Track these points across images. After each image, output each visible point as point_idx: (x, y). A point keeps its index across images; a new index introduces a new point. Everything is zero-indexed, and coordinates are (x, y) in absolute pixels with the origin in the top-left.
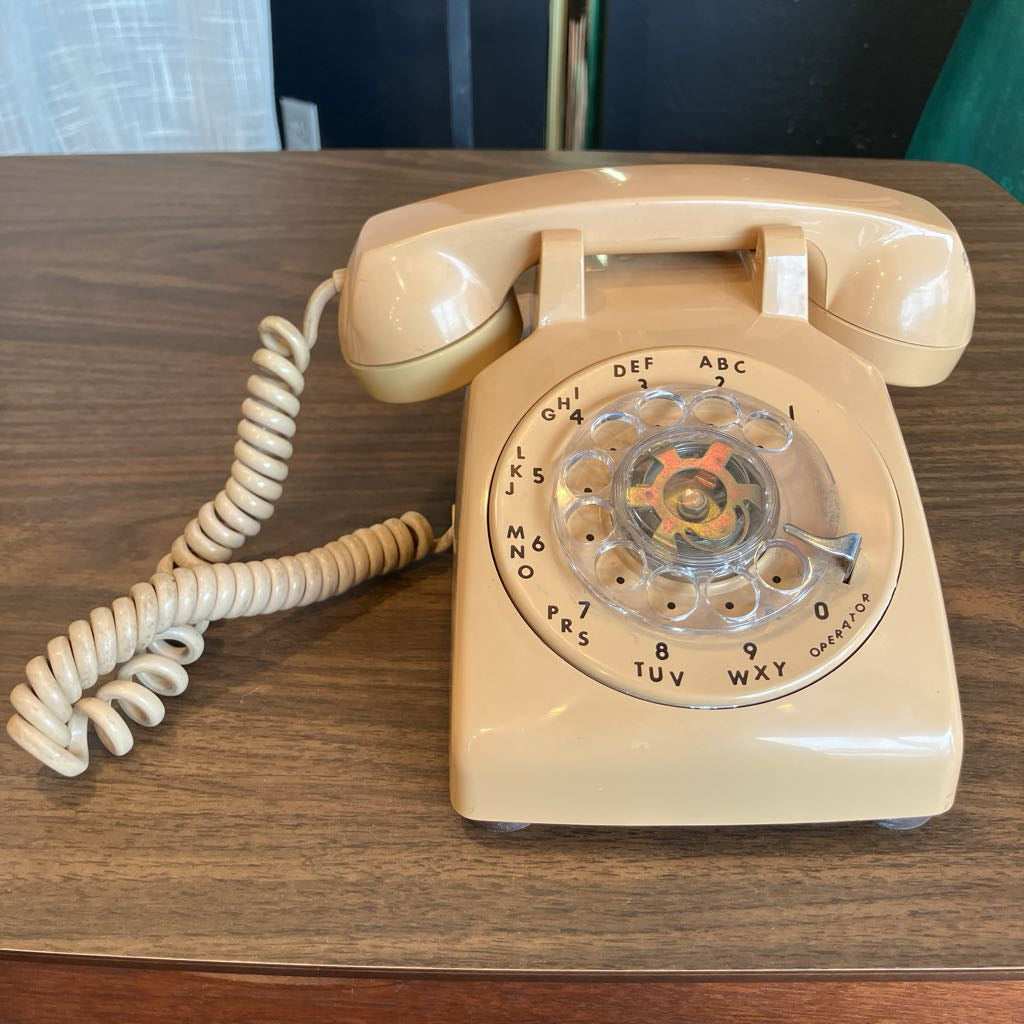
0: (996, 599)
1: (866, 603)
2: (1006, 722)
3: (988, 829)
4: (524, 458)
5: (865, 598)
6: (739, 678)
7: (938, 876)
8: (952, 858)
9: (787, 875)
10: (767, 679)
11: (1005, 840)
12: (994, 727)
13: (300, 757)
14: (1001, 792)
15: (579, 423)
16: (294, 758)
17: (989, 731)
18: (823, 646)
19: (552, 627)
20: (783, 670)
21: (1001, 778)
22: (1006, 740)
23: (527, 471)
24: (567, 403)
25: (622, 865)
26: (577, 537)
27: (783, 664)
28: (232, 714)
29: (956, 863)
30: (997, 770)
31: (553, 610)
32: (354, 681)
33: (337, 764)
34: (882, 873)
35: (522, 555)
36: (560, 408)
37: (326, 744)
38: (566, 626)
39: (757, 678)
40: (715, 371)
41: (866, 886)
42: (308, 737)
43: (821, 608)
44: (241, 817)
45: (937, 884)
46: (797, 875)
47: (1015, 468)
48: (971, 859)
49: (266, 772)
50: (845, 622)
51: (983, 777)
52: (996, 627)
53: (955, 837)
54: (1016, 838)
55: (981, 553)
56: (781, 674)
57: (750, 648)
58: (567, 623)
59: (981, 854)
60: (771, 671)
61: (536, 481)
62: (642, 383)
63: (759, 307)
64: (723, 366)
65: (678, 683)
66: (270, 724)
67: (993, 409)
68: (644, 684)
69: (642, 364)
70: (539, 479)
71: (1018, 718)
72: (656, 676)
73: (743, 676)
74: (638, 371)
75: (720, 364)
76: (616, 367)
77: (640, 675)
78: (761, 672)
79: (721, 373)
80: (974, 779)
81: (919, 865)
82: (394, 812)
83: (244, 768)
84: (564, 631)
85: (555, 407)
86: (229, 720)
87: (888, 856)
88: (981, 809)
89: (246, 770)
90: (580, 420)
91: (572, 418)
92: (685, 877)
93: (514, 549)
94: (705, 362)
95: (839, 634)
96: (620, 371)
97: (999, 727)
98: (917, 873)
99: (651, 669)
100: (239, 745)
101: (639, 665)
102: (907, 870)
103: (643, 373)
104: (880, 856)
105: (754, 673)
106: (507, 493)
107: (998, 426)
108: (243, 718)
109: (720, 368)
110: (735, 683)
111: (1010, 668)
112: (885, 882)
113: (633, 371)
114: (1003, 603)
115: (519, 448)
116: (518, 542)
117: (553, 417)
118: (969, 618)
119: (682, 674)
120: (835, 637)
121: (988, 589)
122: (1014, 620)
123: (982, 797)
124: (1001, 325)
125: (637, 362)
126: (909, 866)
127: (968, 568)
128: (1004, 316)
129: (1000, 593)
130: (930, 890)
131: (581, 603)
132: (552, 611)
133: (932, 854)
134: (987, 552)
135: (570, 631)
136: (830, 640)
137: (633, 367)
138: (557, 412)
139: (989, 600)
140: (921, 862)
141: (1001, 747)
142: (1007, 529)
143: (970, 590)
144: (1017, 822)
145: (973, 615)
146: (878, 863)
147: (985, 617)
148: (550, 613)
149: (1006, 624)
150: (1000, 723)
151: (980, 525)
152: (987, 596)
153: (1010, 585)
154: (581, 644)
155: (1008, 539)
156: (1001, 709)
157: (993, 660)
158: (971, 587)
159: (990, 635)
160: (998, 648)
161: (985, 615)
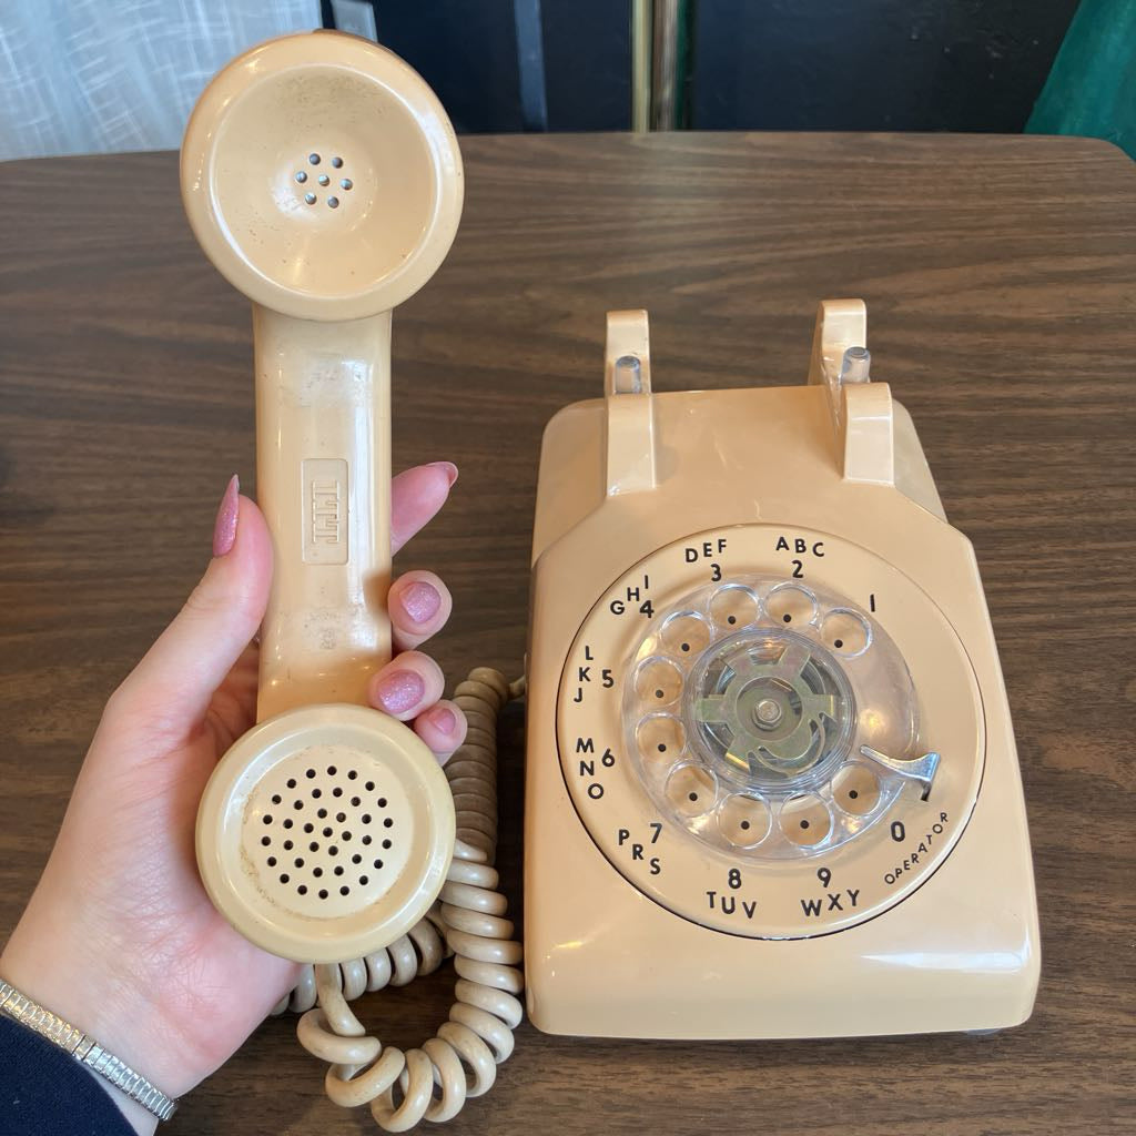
0: (1095, 747)
1: (943, 824)
2: (1095, 904)
3: (1068, 1033)
4: (592, 659)
5: (943, 818)
6: (812, 908)
7: (1013, 1090)
8: (1029, 1069)
9: (861, 1088)
10: (840, 908)
11: (1085, 1047)
12: (1081, 909)
14: (1085, 989)
15: (650, 617)
17: (1076, 914)
18: (899, 872)
19: (623, 854)
20: (857, 899)
21: (1085, 972)
22: (1092, 924)
23: (595, 674)
24: (637, 594)
26: (648, 749)
27: (857, 892)
29: (1033, 1075)
30: (1082, 962)
31: (624, 834)
34: (956, 1086)
35: (591, 772)
36: (629, 599)
38: (637, 852)
39: (831, 908)
40: (792, 554)
41: (940, 1102)
43: (898, 828)
45: (1010, 1100)
46: (871, 1088)
47: (1129, 574)
48: (1049, 1070)
50: (922, 845)
51: (1066, 971)
52: (1093, 783)
54: (1095, 1045)
55: (1084, 687)
56: (854, 904)
57: (824, 875)
58: (638, 849)
59: (1059, 1065)
60: (845, 900)
61: (605, 685)
62: (715, 569)
63: (841, 471)
64: (801, 549)
65: (750, 914)
67: (1111, 493)
68: (717, 917)
69: (715, 547)
70: (608, 682)
71: (1107, 899)
72: (729, 907)
73: (816, 906)
74: (710, 556)
75: (797, 546)
76: (688, 551)
77: (712, 906)
78: (835, 902)
79: (799, 557)
80: (1056, 974)
81: (995, 1077)
84: (635, 858)
85: (624, 598)
87: (965, 1067)
88: (1062, 1010)
90: (650, 612)
91: (642, 611)
92: (759, 1091)
93: (583, 765)
94: (782, 544)
95: (915, 858)
96: (692, 555)
97: (1086, 910)
98: (991, 1087)
99: (723, 899)
101: (712, 894)
102: (983, 1083)
103: (716, 557)
104: (954, 1067)
105: (827, 902)
106: (576, 700)
109: (798, 551)
110: (808, 913)
111: (1104, 837)
112: (959, 1097)
113: (706, 555)
114: (1103, 753)
115: (587, 648)
116: (587, 757)
117: (623, 609)
118: (1066, 772)
119: (754, 904)
120: (910, 862)
121: (1087, 734)
122: (1112, 775)
123: (1063, 996)
124: (1125, 375)
125: (710, 544)
126: (985, 1078)
127: (1068, 708)
129: (1100, 740)
130: (1005, 1107)
131: (653, 825)
132: (623, 835)
133: (1009, 1064)
134: (1091, 686)
135: (641, 858)
136: (906, 865)
137: (706, 550)
138: (626, 604)
139: (1089, 748)
140: (997, 1073)
141: (1087, 934)
142: (1114, 656)
143: (1069, 736)
144: (1098, 1025)
145: (1070, 768)
146: (953, 1075)
147: (1082, 771)
148: (621, 838)
149: (1104, 780)
150: (1088, 904)
151: (1085, 650)
152: (1086, 744)
153: (1111, 730)
154: (653, 873)
155: (1114, 670)
156: (1091, 888)
157: (1087, 825)
158: (1070, 733)
159: (1086, 794)
160: (1094, 810)
161: (1083, 768)
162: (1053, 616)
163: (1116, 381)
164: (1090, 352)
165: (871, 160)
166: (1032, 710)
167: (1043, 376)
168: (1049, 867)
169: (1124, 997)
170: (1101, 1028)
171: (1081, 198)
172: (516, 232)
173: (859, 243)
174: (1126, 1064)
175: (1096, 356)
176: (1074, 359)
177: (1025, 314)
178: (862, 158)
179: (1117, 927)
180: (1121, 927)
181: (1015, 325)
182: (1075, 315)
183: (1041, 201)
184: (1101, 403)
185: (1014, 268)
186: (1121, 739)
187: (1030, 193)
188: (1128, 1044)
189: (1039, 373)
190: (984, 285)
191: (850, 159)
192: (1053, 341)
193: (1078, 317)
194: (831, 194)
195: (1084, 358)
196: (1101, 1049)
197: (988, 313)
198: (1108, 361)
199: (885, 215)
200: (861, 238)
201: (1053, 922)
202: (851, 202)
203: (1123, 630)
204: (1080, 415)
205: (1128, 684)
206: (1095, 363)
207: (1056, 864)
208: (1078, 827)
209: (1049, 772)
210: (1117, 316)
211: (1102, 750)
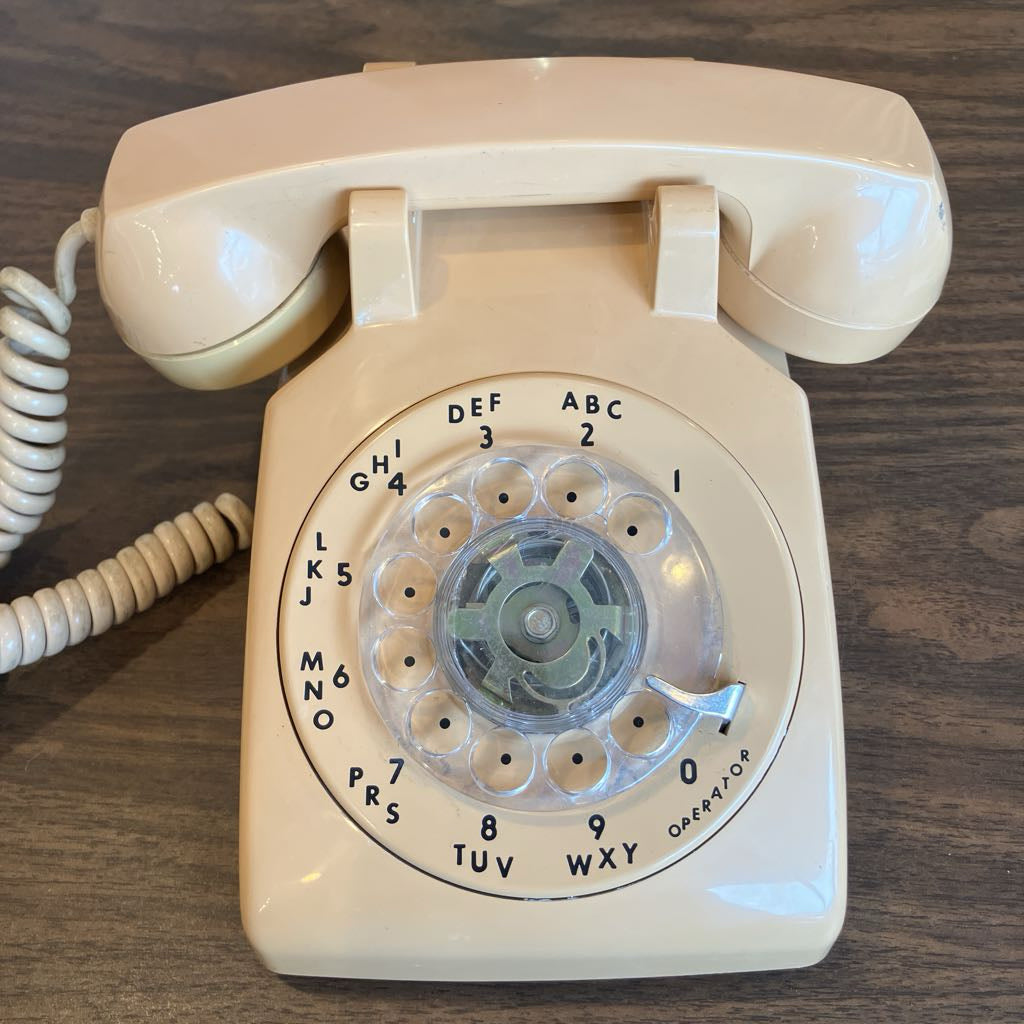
0: (929, 604)
1: (743, 764)
2: (913, 801)
3: (867, 963)
4: (325, 549)
5: (744, 756)
6: (579, 866)
8: (822, 1008)
10: (613, 866)
11: (885, 981)
12: (897, 808)
13: (91, 853)
14: (893, 909)
15: (401, 493)
16: (86, 856)
17: (892, 814)
18: (686, 822)
19: (355, 797)
20: (634, 854)
21: (894, 887)
22: (907, 827)
23: (328, 569)
24: (385, 464)
25: (448, 1017)
26: (392, 664)
27: (635, 846)
28: (16, 787)
29: (826, 1015)
30: (892, 875)
31: (357, 773)
32: (161, 738)
33: (135, 865)
35: (319, 695)
36: (375, 471)
37: (123, 834)
38: (372, 795)
39: (602, 866)
40: (581, 415)
42: (104, 824)
43: (689, 767)
44: (19, 946)
48: (842, 1009)
49: (52, 877)
50: (716, 789)
51: (874, 886)
52: (923, 650)
53: (830, 976)
54: (897, 978)
56: (630, 861)
57: (597, 823)
58: (373, 792)
59: (854, 1002)
60: (620, 856)
61: (341, 583)
62: (485, 432)
63: (651, 300)
64: (592, 408)
65: (505, 873)
66: (62, 803)
67: (972, 279)
68: (465, 874)
69: (485, 404)
70: (344, 579)
71: (926, 795)
72: (479, 864)
73: (584, 861)
74: (480, 415)
75: (589, 405)
76: (452, 408)
77: (459, 862)
78: (607, 857)
79: (591, 419)
80: (862, 890)
81: (783, 1018)
82: (195, 938)
83: (27, 871)
84: (368, 803)
85: (368, 469)
86: (11, 796)
87: (750, 1005)
88: (865, 935)
89: (29, 875)
90: (401, 488)
91: (391, 486)
93: (309, 686)
94: (570, 401)
95: (706, 806)
96: (456, 414)
97: (902, 809)
99: (474, 854)
100: (22, 836)
101: (460, 848)
103: (487, 417)
105: (598, 858)
106: (302, 603)
107: (977, 310)
108: (27, 794)
109: (589, 411)
110: (574, 872)
111: (930, 717)
113: (474, 414)
114: (938, 611)
115: (319, 535)
116: (314, 676)
117: (366, 484)
118: (894, 636)
119: (511, 860)
120: (701, 811)
121: (922, 588)
122: (945, 639)
123: (867, 916)
124: (1004, 129)
125: (480, 400)
127: (904, 553)
128: (1012, 112)
129: (936, 595)
131: (392, 761)
132: (355, 775)
133: (800, 1002)
134: (931, 527)
135: (376, 803)
136: (695, 814)
137: (474, 407)
138: (371, 478)
139: (923, 606)
140: (787, 1013)
141: (900, 840)
142: (960, 488)
143: (902, 590)
144: (903, 954)
145: (899, 630)
146: (737, 1016)
147: (913, 634)
148: (353, 779)
149: (936, 645)
150: (906, 803)
151: (929, 480)
152: (920, 599)
153: (950, 582)
154: (389, 821)
155: (959, 506)
156: (910, 781)
157: (913, 703)
158: (903, 585)
159: (914, 664)
160: (921, 684)
161: (914, 630)
162: (896, 437)
163: (992, 137)
164: (964, 98)
166: (863, 555)
168: (865, 755)
169: (934, 918)
170: (904, 957)
174: (929, 1002)
175: (971, 104)
177: (895, 48)
179: (934, 831)
180: (939, 831)
182: (952, 50)
184: (972, 164)
186: (959, 594)
188: (933, 977)
190: (854, 9)
193: (955, 53)
195: (959, 105)
196: (904, 983)
197: (855, 45)
198: (985, 111)
201: (864, 824)
203: (974, 456)
205: (972, 524)
206: (969, 113)
207: (874, 751)
208: (902, 705)
209: (875, 635)
210: (1000, 53)
211: (937, 608)
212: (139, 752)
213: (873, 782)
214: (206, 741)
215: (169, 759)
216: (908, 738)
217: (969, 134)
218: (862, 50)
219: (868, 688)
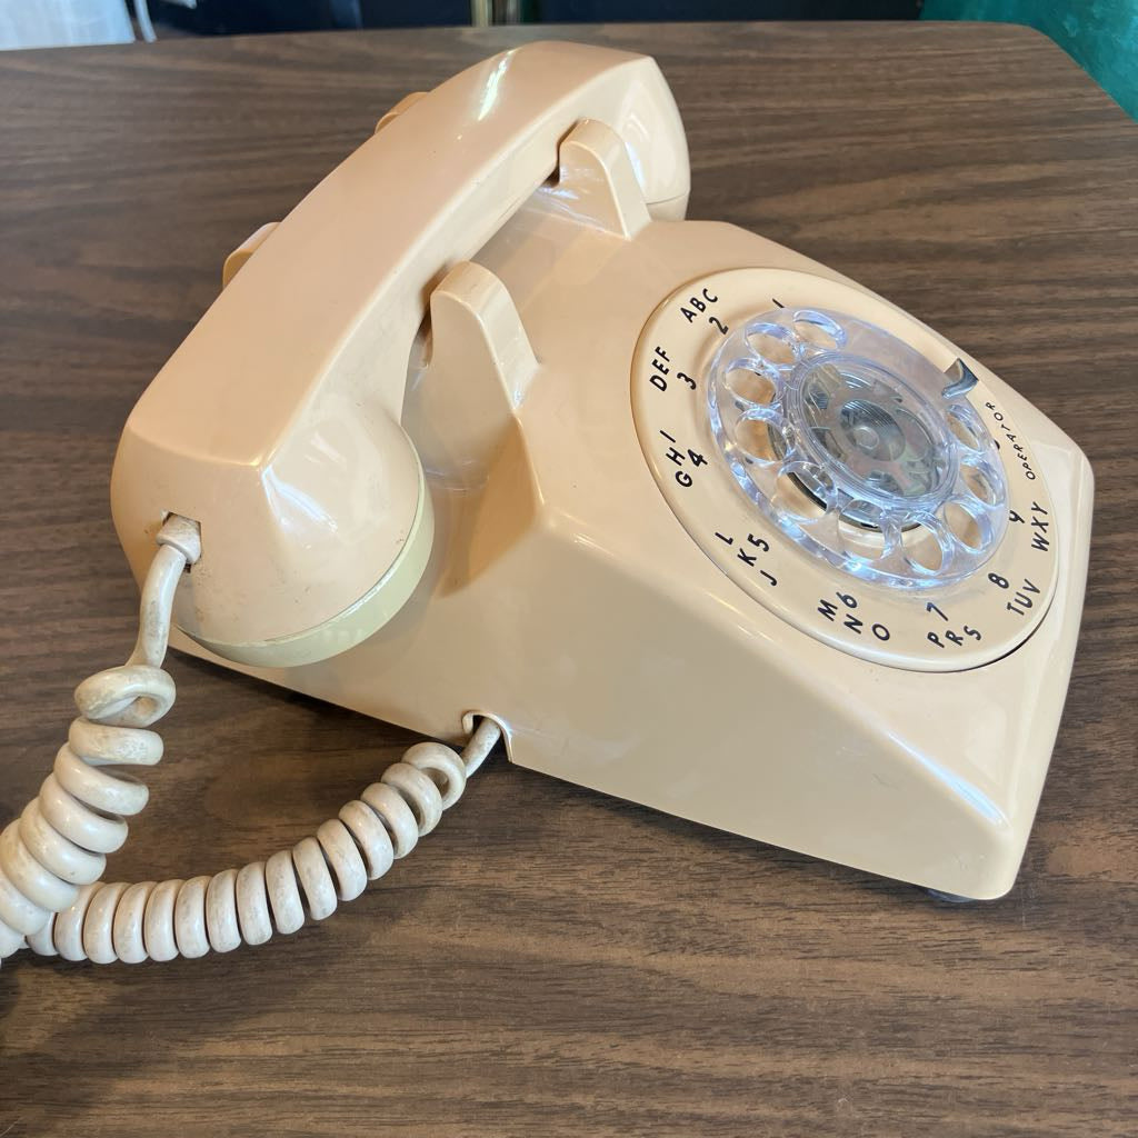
0: (1115, 839)
47: (1126, 580)
52: (1120, 896)
55: (1090, 748)
114: (1128, 847)
118: (1081, 881)
121: (1103, 820)
124: (1089, 310)
128: (1095, 293)
129: (1123, 829)
134: (1100, 747)
139: (1108, 842)
142: (1125, 699)
143: (1079, 825)
145: (1086, 874)
147: (1104, 877)
151: (1085, 693)
152: (1102, 835)
157: (1123, 965)
158: (1080, 819)
159: (1112, 915)
160: (1126, 939)
161: (1105, 873)
164: (1040, 283)
165: (753, 54)
167: (986, 317)
168: (1077, 1036)
171: (1007, 95)
172: (316, 150)
173: (746, 154)
175: (1048, 288)
176: (1023, 292)
177: (958, 237)
178: (741, 53)
181: (944, 252)
182: (1018, 236)
183: (963, 99)
184: (1062, 348)
185: (936, 181)
187: (947, 90)
189: (981, 312)
190: (904, 203)
191: (727, 54)
192: (994, 270)
193: (1021, 240)
194: (708, 95)
195: (1036, 290)
197: (912, 237)
198: (1065, 294)
199: (777, 119)
200: (747, 149)
202: (733, 105)
203: (1128, 660)
204: (1037, 365)
206: (1048, 297)
207: (1086, 1031)
208: (1108, 969)
209: (1057, 882)
210: (1069, 236)
211: (1125, 843)
212: (147, 1110)
213: (1094, 1073)
214: (233, 1088)
215: (187, 1118)
216: (1127, 1011)
217: (1055, 318)
218: (919, 242)
219: (1062, 950)
